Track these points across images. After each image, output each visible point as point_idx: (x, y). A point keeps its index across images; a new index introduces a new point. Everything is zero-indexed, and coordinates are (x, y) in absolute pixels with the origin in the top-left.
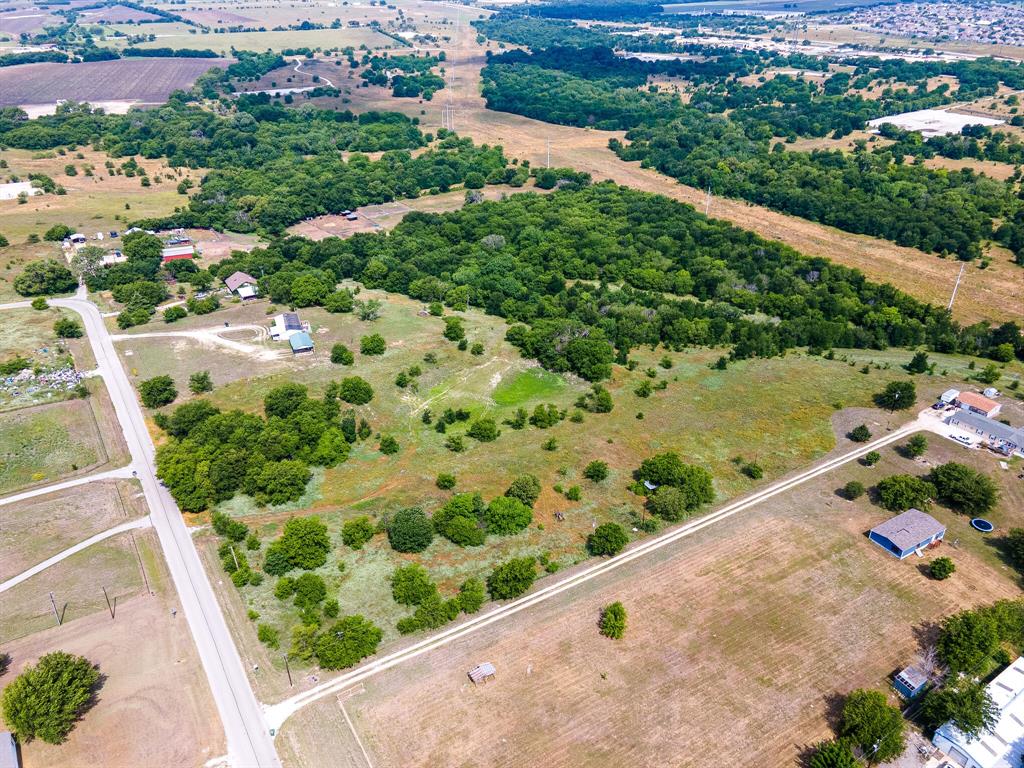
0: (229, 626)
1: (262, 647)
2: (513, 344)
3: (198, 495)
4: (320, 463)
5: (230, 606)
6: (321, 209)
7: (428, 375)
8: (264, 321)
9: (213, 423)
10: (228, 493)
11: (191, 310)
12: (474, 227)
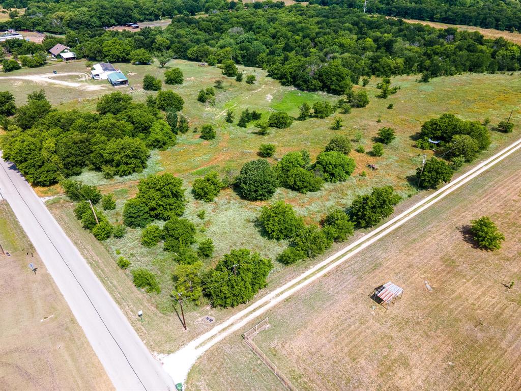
0: (99, 276)
1: (140, 294)
2: (274, 78)
3: (46, 169)
4: (155, 147)
5: (96, 258)
6: (113, 21)
7: (219, 95)
8: (86, 70)
9: (53, 116)
10: (76, 169)
11: (24, 65)
12: (221, 24)
